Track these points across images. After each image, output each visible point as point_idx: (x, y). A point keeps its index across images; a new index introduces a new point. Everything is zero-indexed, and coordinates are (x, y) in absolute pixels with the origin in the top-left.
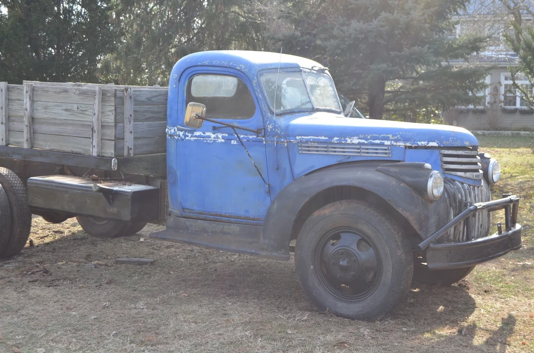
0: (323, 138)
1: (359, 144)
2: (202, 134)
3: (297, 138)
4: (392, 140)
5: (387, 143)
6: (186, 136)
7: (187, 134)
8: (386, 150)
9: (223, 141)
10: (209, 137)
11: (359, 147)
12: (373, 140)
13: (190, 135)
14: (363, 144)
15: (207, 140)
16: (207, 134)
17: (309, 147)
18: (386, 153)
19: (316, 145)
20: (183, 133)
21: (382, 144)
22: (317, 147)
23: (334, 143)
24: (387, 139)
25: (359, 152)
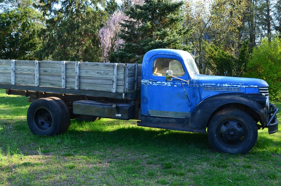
0: (213, 84)
1: (228, 86)
2: (161, 83)
3: (203, 84)
4: (240, 85)
5: (239, 86)
6: (153, 84)
7: (153, 83)
8: (238, 89)
9: (170, 85)
10: (164, 84)
11: (228, 88)
12: (234, 85)
13: (155, 83)
14: (230, 86)
15: (163, 85)
16: (163, 83)
17: (207, 88)
18: (238, 90)
19: (210, 87)
20: (151, 82)
21: (237, 87)
22: (211, 88)
23: (218, 86)
24: (239, 85)
25: (228, 90)
